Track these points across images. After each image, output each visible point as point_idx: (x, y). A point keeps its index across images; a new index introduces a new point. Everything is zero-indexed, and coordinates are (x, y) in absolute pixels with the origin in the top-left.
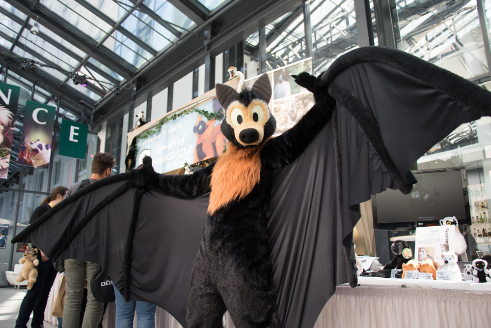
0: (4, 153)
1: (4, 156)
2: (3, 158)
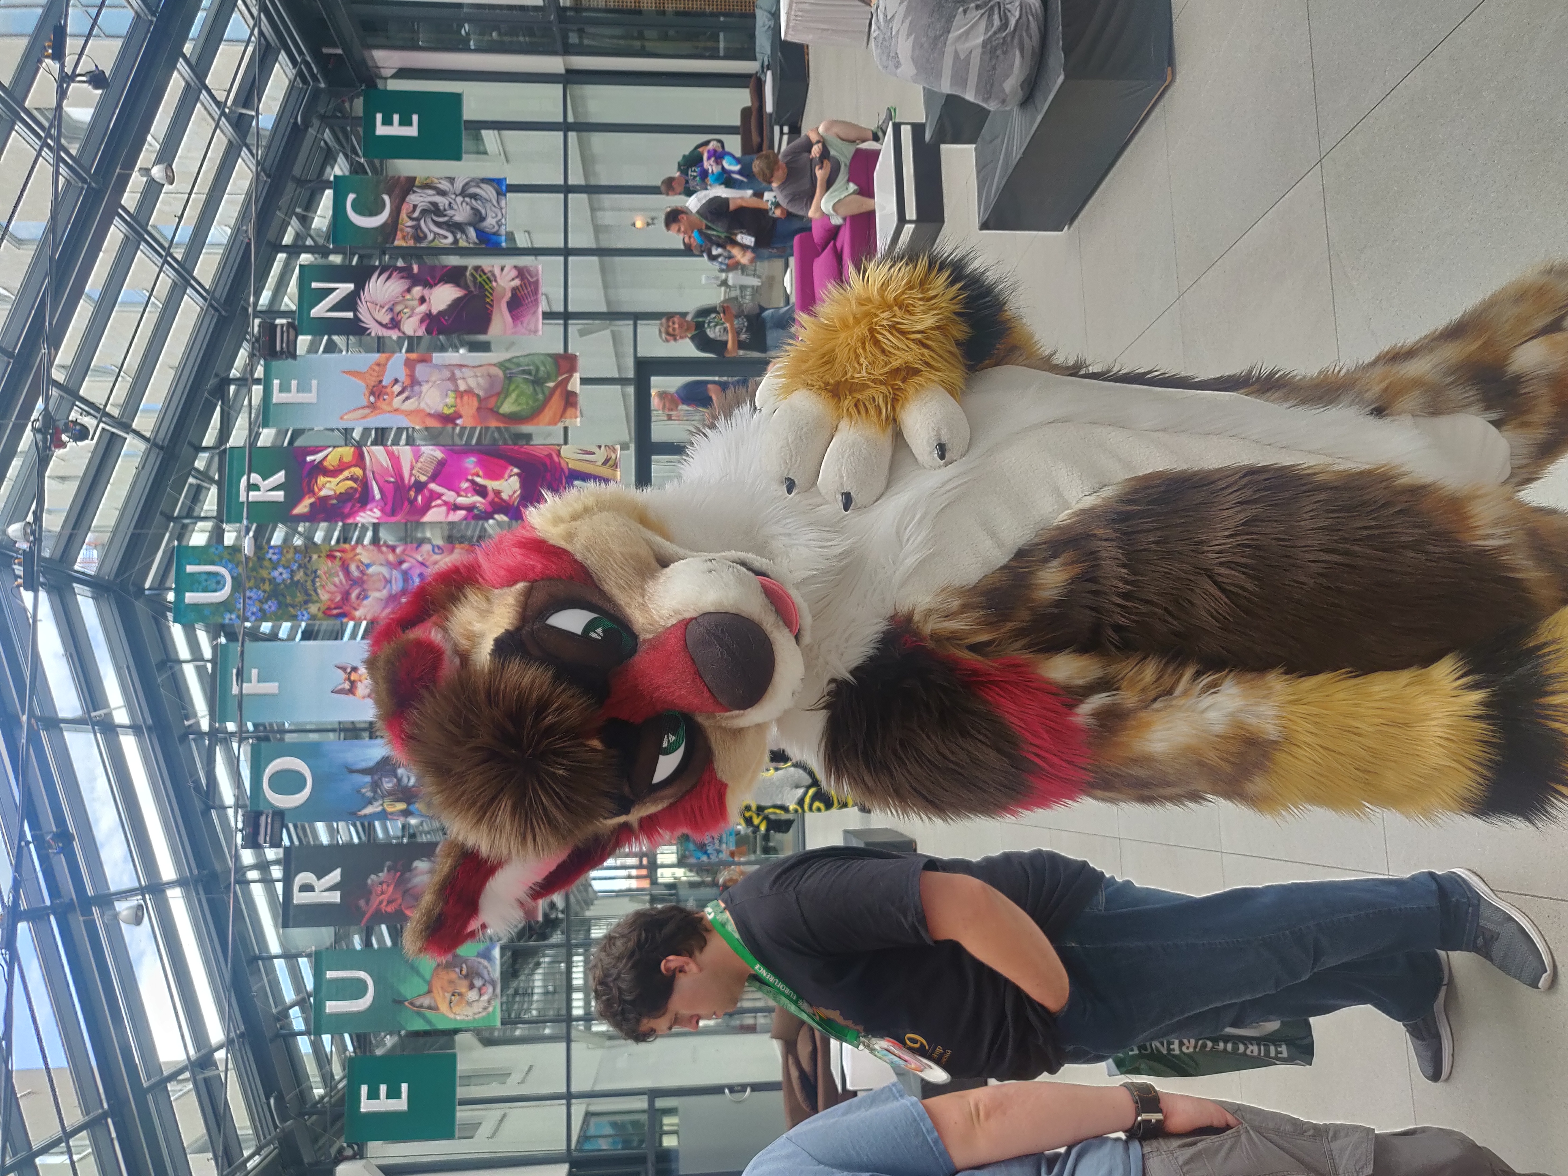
0: (479, 279)
1: (488, 278)
2: (492, 278)
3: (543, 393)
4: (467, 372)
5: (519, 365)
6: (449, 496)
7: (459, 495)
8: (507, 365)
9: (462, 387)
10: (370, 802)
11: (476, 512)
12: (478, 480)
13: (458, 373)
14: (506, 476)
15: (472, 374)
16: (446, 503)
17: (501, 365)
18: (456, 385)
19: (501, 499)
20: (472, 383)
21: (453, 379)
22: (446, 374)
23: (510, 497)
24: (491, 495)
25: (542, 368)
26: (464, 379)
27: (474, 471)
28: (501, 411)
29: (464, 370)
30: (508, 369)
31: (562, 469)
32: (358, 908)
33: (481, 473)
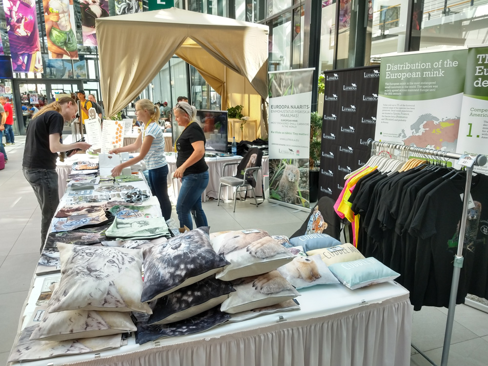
3: (61, 46)
4: (67, 18)
5: (72, 37)
6: (15, 9)
7: (16, 12)
8: (71, 32)
9: (61, 15)
11: (10, 19)
12: (23, 20)
13: (66, 14)
14: (26, 31)
15: (66, 19)
16: (12, 7)
17: (71, 31)
18: (61, 13)
19: (17, 29)
20: (63, 19)
21: (64, 12)
22: (66, 10)
23: (18, 32)
24: (18, 25)
25: (71, 46)
26: (64, 16)
27: (27, 19)
28: (52, 30)
29: (68, 17)
30: (70, 33)
31: (31, 52)
33: (26, 21)
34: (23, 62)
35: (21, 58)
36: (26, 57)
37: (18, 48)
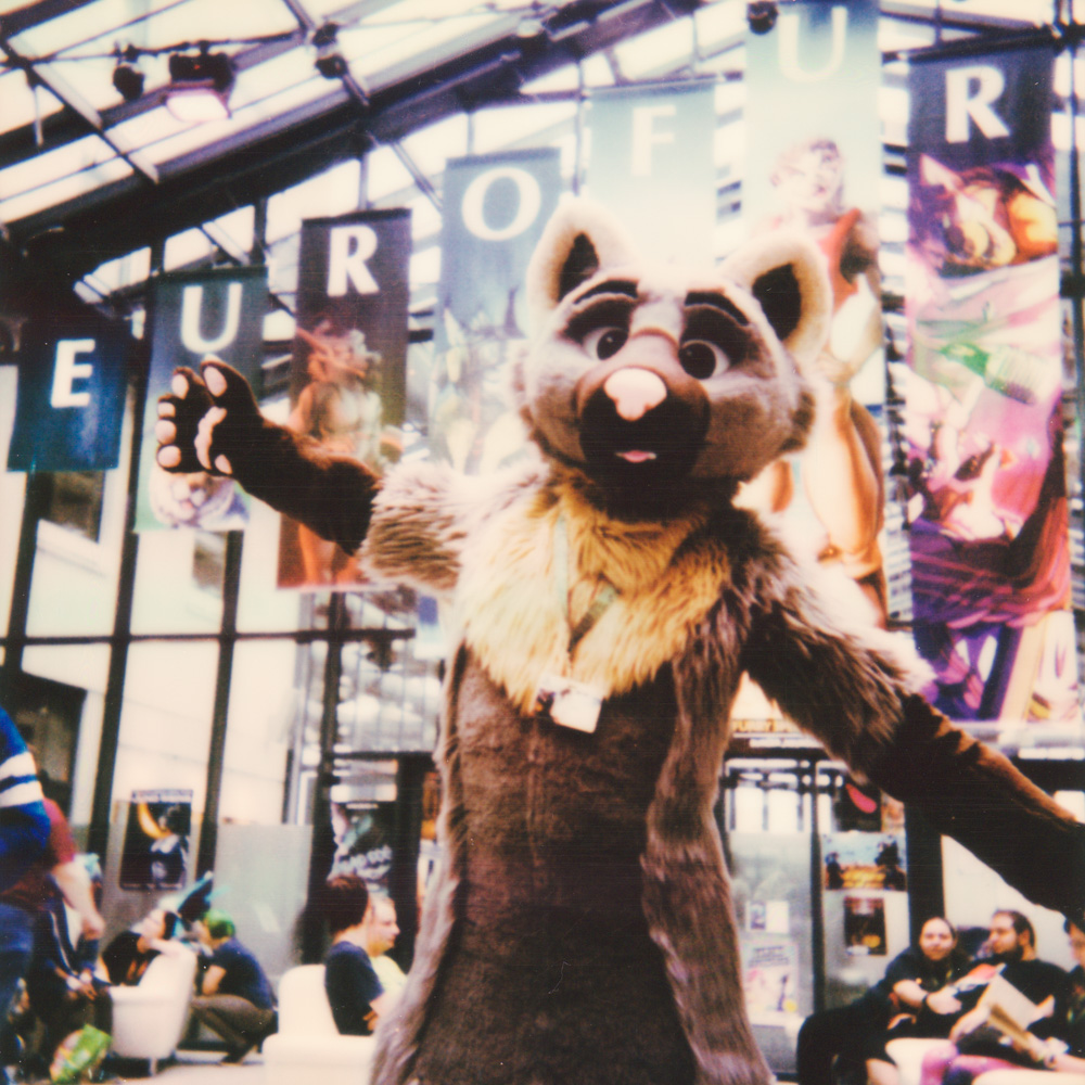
10: (464, 325)
12: (990, 469)
23: (959, 522)
24: (960, 487)
27: (1012, 454)
31: (1018, 616)
32: (319, 321)
34: (973, 671)
35: (962, 648)
36: (990, 646)
37: (954, 598)
